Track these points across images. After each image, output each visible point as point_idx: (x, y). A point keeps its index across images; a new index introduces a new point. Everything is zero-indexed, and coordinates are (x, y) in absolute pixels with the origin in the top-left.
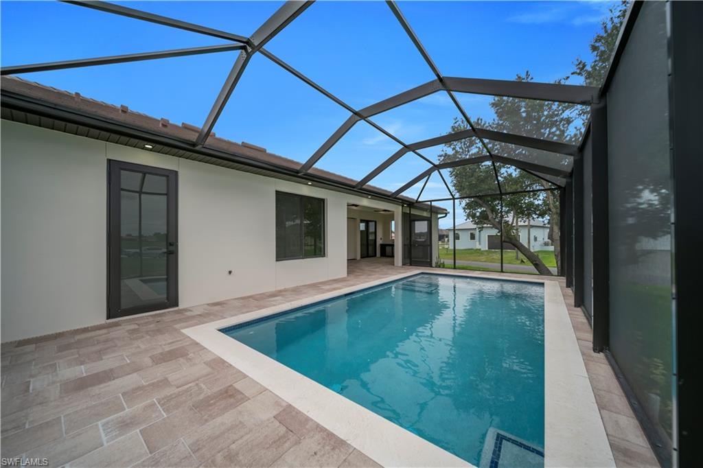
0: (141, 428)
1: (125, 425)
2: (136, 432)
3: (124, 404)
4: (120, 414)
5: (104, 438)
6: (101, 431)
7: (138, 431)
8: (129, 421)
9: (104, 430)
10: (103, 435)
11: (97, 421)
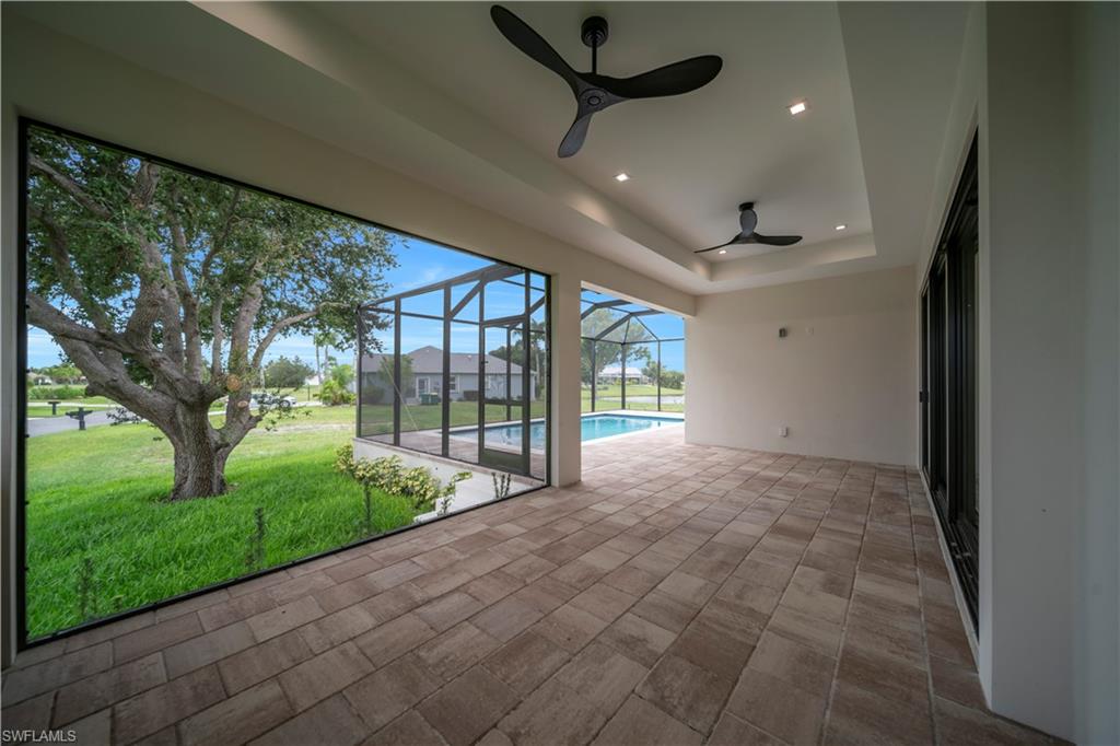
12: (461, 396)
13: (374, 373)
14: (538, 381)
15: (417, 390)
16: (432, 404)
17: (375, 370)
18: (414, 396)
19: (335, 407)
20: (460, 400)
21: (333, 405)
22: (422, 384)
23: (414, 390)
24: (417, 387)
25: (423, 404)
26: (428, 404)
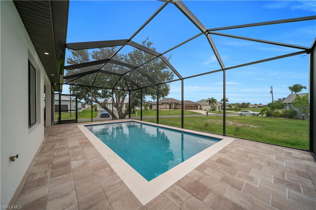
0: (248, 174)
1: (251, 179)
2: (250, 174)
3: (244, 185)
4: (249, 183)
5: (259, 180)
6: (259, 183)
7: (249, 174)
8: (249, 178)
9: (258, 183)
10: (259, 182)
11: (258, 188)
13: (291, 103)
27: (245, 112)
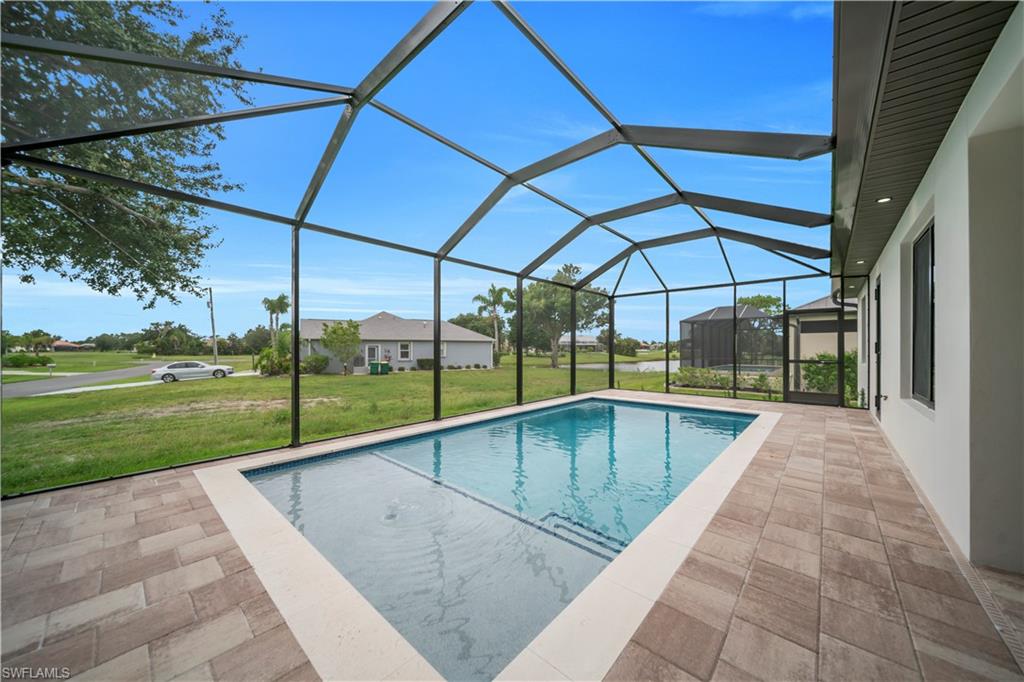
12: (414, 364)
13: (317, 340)
14: (497, 349)
15: (367, 358)
16: (382, 374)
17: (319, 338)
18: (363, 364)
19: (273, 377)
20: (413, 369)
21: (270, 375)
22: (372, 352)
23: (363, 359)
24: (367, 355)
25: (372, 374)
26: (377, 374)
27: (187, 366)
